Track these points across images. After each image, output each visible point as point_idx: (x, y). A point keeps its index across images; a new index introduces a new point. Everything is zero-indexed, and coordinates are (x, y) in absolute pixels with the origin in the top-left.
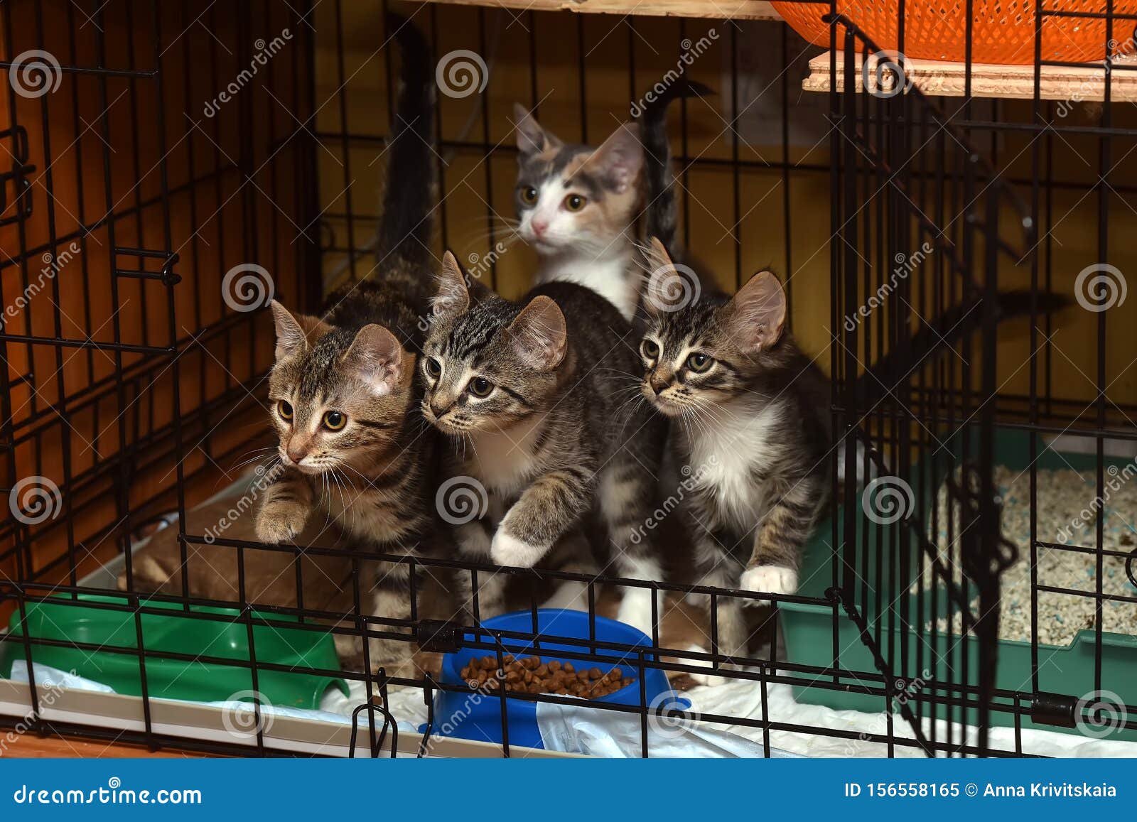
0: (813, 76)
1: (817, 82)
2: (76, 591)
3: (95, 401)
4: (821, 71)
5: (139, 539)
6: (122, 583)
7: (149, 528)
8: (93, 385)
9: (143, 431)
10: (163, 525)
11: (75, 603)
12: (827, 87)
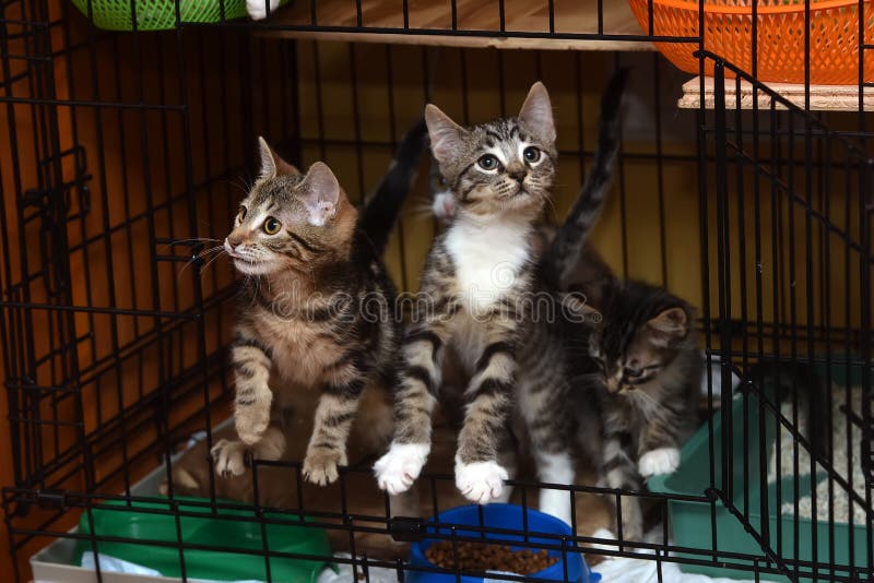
0: (685, 97)
1: (690, 101)
2: (129, 498)
3: (139, 351)
4: (691, 93)
5: (175, 452)
6: (163, 490)
7: (181, 445)
8: (138, 339)
9: (176, 372)
10: (192, 443)
11: (129, 508)
12: (697, 105)
